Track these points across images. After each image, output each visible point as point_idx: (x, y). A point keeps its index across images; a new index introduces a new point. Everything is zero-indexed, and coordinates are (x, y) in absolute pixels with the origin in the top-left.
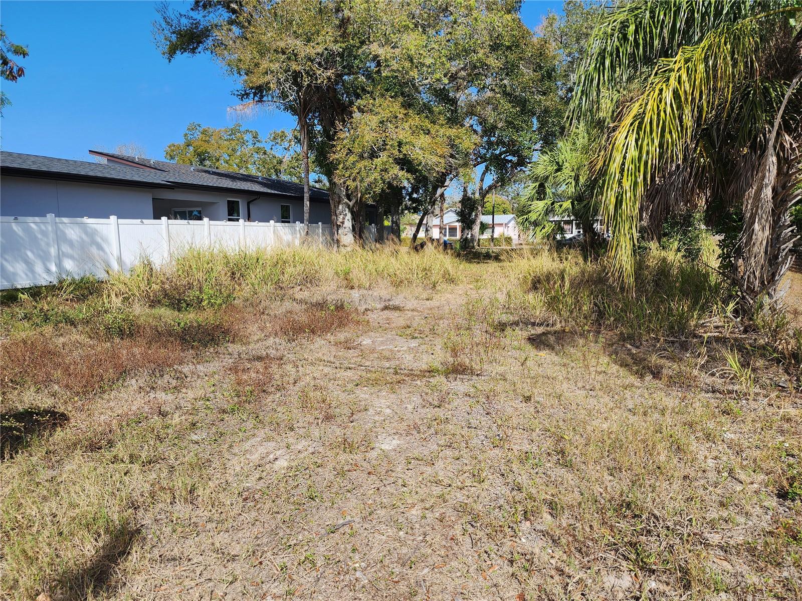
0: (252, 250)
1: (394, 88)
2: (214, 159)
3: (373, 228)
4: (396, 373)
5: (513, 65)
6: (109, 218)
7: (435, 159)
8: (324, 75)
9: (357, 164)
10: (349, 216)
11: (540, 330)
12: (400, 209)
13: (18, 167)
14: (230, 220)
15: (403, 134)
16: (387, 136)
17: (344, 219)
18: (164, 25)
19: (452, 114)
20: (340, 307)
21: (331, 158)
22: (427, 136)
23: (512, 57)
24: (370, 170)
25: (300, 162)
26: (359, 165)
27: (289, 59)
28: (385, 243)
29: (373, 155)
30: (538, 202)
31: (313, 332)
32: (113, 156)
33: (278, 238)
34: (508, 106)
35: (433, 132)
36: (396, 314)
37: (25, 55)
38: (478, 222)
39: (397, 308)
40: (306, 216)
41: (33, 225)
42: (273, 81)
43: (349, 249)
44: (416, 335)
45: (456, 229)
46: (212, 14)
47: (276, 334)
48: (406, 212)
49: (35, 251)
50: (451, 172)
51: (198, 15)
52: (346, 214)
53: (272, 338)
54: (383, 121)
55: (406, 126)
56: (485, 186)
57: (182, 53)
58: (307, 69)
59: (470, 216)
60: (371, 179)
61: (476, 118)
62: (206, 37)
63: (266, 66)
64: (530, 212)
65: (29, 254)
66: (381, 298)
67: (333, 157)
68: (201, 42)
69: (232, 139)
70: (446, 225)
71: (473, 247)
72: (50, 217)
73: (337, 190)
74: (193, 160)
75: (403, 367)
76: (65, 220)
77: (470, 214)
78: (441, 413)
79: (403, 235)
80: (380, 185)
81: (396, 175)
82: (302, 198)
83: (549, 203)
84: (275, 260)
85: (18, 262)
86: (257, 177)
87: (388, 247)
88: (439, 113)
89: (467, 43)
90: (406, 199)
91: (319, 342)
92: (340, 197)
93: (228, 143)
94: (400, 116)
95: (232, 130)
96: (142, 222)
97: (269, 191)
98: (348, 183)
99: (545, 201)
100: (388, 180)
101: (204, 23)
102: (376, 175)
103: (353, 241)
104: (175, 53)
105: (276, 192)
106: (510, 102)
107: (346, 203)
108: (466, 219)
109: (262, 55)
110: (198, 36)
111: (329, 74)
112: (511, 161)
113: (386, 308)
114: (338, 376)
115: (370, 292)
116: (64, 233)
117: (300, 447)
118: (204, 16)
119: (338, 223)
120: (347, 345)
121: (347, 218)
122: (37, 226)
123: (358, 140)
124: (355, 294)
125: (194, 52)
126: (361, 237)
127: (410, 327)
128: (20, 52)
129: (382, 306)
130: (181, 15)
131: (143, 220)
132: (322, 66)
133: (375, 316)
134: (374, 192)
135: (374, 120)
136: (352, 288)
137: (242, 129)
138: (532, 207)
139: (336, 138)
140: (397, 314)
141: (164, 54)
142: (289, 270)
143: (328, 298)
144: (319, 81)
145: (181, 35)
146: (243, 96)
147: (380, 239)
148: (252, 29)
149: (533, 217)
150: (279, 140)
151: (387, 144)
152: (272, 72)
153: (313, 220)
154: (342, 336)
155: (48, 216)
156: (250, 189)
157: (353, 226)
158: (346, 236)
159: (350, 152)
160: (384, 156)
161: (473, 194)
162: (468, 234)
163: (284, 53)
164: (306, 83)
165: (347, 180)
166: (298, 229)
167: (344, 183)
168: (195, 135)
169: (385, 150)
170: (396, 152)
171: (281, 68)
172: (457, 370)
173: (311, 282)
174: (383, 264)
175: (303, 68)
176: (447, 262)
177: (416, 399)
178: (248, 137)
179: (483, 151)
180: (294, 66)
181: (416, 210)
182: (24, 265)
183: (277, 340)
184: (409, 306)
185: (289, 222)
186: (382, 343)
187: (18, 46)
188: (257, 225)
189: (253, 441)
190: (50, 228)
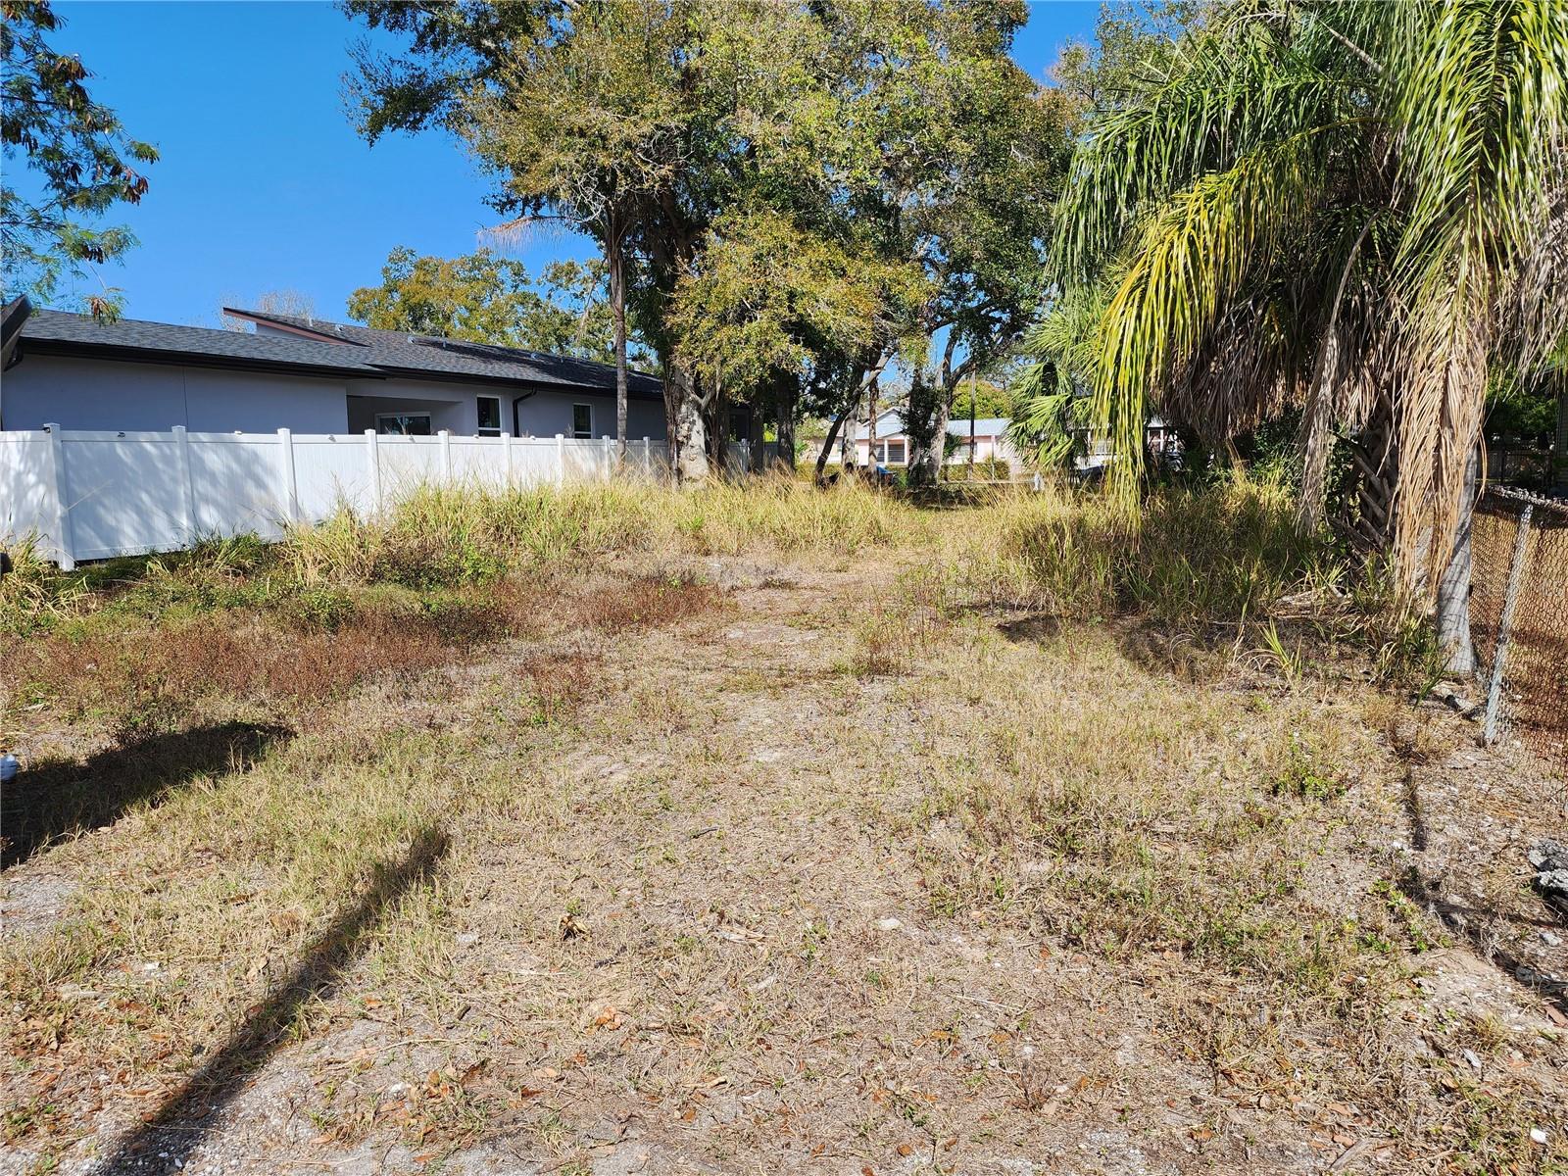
0: (530, 488)
1: (782, 192)
2: (440, 316)
3: (744, 446)
4: (781, 675)
5: (997, 149)
6: (276, 433)
7: (854, 322)
8: (656, 174)
9: (715, 332)
10: (699, 425)
11: (1022, 615)
12: (794, 409)
13: (120, 343)
14: (482, 433)
15: (797, 278)
16: (768, 283)
17: (690, 430)
18: (361, 78)
19: (888, 234)
20: (688, 582)
21: (668, 325)
22: (840, 280)
23: (994, 134)
24: (739, 343)
25: (605, 322)
26: (718, 336)
27: (592, 145)
28: (765, 474)
29: (743, 315)
30: (1044, 398)
31: (645, 620)
32: (267, 319)
33: (571, 466)
34: (988, 222)
35: (851, 272)
36: (784, 595)
37: (153, 157)
38: (941, 434)
39: (785, 585)
40: (621, 426)
41: (148, 447)
42: (564, 186)
43: (700, 485)
44: (816, 624)
45: (902, 446)
46: (448, 60)
47: (586, 624)
48: (807, 414)
49: (153, 492)
50: (885, 343)
51: (425, 61)
52: (694, 421)
53: (579, 631)
54: (762, 255)
55: (803, 262)
56: (955, 367)
57: (394, 129)
58: (624, 163)
59: (925, 423)
60: (739, 360)
61: (936, 238)
62: (437, 101)
63: (552, 159)
64: (1030, 416)
65: (145, 497)
66: (758, 569)
67: (671, 320)
68: (428, 110)
69: (475, 279)
70: (882, 440)
71: (933, 481)
72: (178, 430)
73: (677, 379)
74: (401, 318)
75: (792, 667)
76: (203, 436)
77: (927, 418)
78: (846, 721)
79: (801, 460)
80: (758, 370)
81: (784, 353)
82: (614, 393)
83: (1063, 400)
84: (569, 507)
85: (126, 512)
86: (527, 353)
87: (773, 480)
88: (863, 239)
89: (911, 113)
90: (806, 392)
91: (655, 636)
92: (682, 390)
93: (466, 286)
94: (792, 246)
95: (473, 260)
96: (332, 439)
97: (553, 380)
98: (699, 367)
99: (1057, 397)
100: (771, 362)
101: (433, 76)
102: (750, 352)
103: (706, 471)
104: (381, 129)
105: (565, 382)
106: (992, 216)
107: (694, 401)
108: (919, 429)
109: (544, 138)
110: (424, 100)
111: (663, 172)
112: (999, 320)
113: (767, 585)
114: (692, 679)
115: (740, 560)
116: (201, 461)
117: (643, 760)
118: (435, 64)
119: (680, 439)
120: (702, 639)
121: (695, 428)
122: (155, 446)
123: (715, 290)
124: (714, 563)
125: (415, 128)
126: (722, 463)
127: (806, 614)
128: (144, 153)
129: (761, 580)
130: (393, 62)
131: (335, 436)
132: (651, 155)
133: (748, 598)
134: (746, 383)
135: (745, 253)
136: (707, 553)
137: (493, 259)
138: (1033, 409)
139: (676, 287)
140: (786, 593)
141: (361, 131)
142: (596, 523)
143: (667, 569)
144: (646, 186)
145: (392, 97)
146: (503, 206)
147: (756, 466)
148: (526, 93)
149: (1035, 424)
150: (564, 280)
151: (768, 297)
152: (563, 169)
153: (633, 433)
154: (694, 627)
155: (175, 429)
156: (519, 377)
157: (706, 442)
158: (695, 462)
159: (702, 311)
160: (762, 318)
161: (932, 380)
162: (922, 457)
163: (582, 134)
164: (623, 189)
165: (697, 362)
166: (606, 449)
167: (693, 366)
168: (404, 271)
169: (764, 306)
170: (784, 311)
171: (577, 161)
172: (877, 669)
173: (634, 543)
174: (761, 511)
175: (617, 161)
176: (877, 506)
177: (811, 706)
178: (504, 274)
179: (946, 303)
180: (601, 160)
181: (823, 412)
182: (135, 516)
183: (588, 633)
184: (807, 581)
185: (588, 437)
186: (761, 636)
187: (142, 145)
188: (533, 442)
189: (574, 755)
190: (178, 452)
